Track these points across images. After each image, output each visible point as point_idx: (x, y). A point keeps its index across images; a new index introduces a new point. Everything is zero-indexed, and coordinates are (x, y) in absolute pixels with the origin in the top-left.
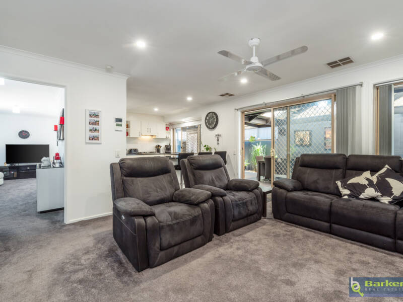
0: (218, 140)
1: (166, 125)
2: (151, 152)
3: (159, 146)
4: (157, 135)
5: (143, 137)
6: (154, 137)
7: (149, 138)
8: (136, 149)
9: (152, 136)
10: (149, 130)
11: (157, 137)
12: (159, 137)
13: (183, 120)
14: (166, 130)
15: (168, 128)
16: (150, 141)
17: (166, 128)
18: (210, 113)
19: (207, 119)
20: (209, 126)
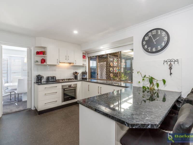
0: (171, 68)
1: (83, 53)
2: (69, 79)
3: (76, 73)
4: (75, 62)
5: (61, 65)
6: (71, 65)
7: (67, 65)
8: (53, 77)
9: (70, 63)
10: (67, 58)
11: (75, 65)
12: (77, 65)
13: (101, 48)
14: (83, 58)
15: (85, 56)
16: (68, 68)
17: (83, 56)
18: (153, 31)
19: (146, 40)
20: (149, 49)
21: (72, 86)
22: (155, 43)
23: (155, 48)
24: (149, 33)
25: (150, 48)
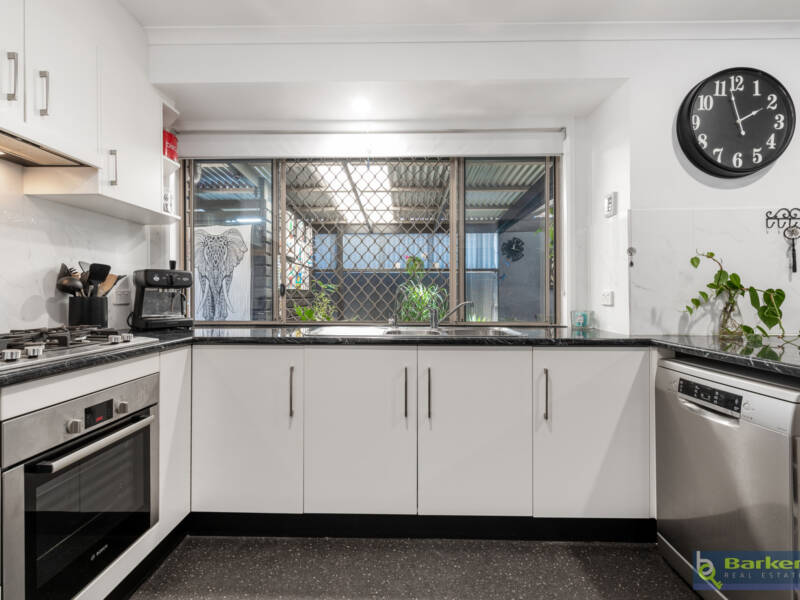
14: (167, 153)
18: (732, 78)
19: (701, 108)
20: (717, 153)
21: (123, 407)
22: (743, 133)
23: (740, 155)
24: (718, 83)
25: (722, 150)
